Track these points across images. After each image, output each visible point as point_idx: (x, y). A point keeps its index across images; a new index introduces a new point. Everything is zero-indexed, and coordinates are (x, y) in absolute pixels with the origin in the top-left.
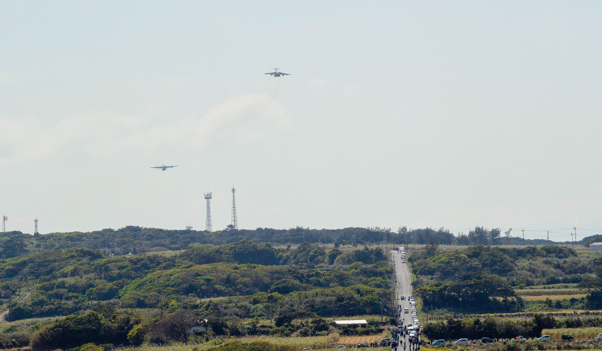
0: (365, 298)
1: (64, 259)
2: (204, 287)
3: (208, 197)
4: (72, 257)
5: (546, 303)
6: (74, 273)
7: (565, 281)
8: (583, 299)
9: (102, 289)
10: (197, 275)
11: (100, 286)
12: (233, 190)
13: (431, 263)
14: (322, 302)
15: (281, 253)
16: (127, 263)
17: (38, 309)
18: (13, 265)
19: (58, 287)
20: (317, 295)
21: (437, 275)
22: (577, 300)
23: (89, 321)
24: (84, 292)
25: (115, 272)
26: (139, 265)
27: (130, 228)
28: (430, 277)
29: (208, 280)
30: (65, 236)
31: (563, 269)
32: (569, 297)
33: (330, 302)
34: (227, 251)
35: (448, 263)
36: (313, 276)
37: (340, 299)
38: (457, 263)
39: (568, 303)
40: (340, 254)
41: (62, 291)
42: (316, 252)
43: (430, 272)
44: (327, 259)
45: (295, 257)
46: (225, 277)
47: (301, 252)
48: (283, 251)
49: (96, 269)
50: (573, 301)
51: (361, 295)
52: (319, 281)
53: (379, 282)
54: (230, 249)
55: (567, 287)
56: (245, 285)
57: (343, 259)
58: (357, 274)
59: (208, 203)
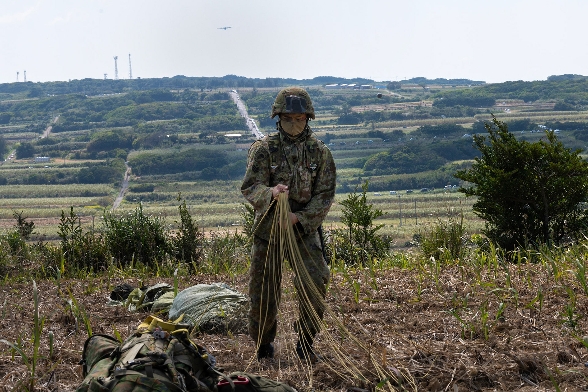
0: (233, 122)
1: (68, 100)
2: (146, 115)
3: (116, 59)
4: (72, 98)
5: (318, 122)
6: (75, 107)
7: (323, 109)
8: (336, 120)
9: (94, 116)
10: (143, 109)
11: (93, 114)
12: (130, 55)
13: (255, 100)
14: (213, 124)
15: (175, 95)
16: (101, 101)
17: (67, 126)
18: (42, 102)
19: (71, 115)
20: (210, 120)
21: (259, 107)
22: (333, 120)
23: (113, 138)
24: (85, 117)
25: (96, 106)
26: (108, 102)
27: (87, 79)
28: (255, 108)
29: (148, 112)
30: (55, 84)
31: (319, 102)
32: (329, 119)
33: (217, 124)
34: (148, 94)
35: (264, 100)
36: (198, 108)
37: (222, 123)
38: (268, 100)
39: (329, 122)
40: (206, 95)
41: (74, 116)
42: (194, 94)
43: (255, 105)
44: (200, 98)
45: (183, 97)
46: (156, 109)
47: (186, 94)
48: (176, 93)
49: (86, 104)
50: (331, 121)
51: (232, 121)
52: (202, 111)
53: (231, 111)
54: (150, 93)
55: (324, 113)
56: (166, 113)
57: (208, 98)
58: (220, 107)
59: (116, 61)
